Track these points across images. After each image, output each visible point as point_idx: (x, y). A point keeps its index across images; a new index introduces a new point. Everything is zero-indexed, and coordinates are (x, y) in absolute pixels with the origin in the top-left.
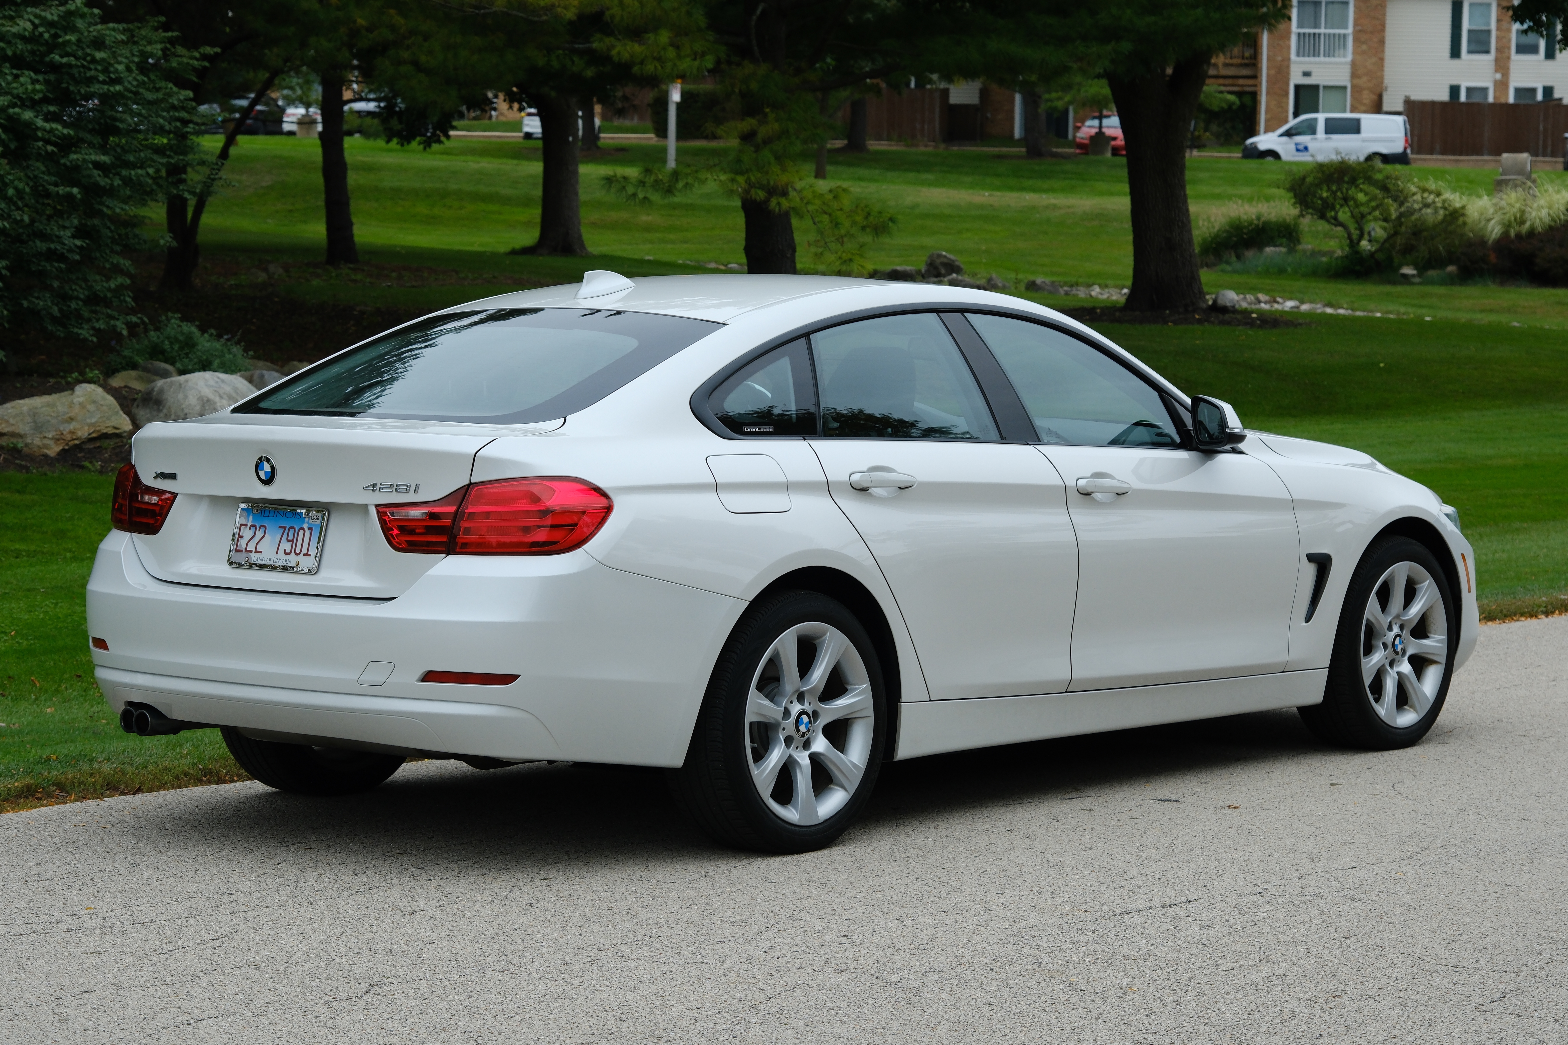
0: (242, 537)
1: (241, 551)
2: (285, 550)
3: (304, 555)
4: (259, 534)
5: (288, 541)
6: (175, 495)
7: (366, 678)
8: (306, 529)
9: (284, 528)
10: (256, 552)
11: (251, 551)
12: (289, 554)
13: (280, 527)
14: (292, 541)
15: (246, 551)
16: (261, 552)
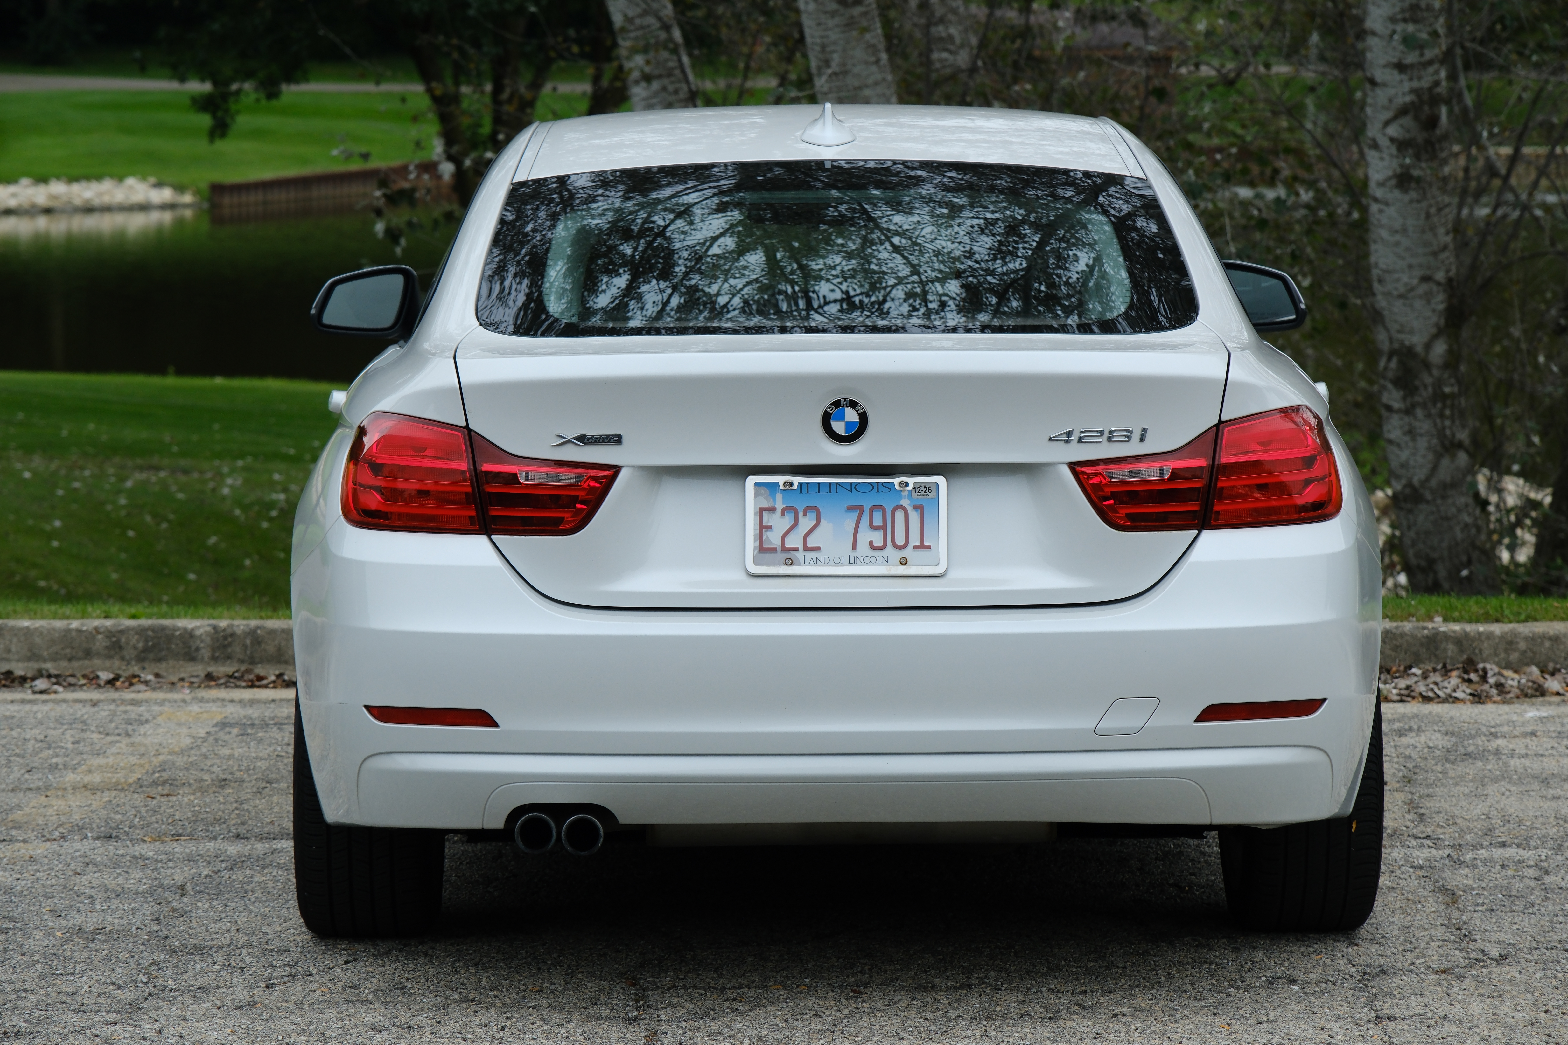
0: (769, 528)
1: (773, 550)
2: (871, 543)
3: (916, 548)
4: (806, 522)
5: (873, 527)
6: (615, 470)
7: (1107, 724)
8: (910, 509)
9: (861, 509)
10: (806, 548)
11: (797, 549)
12: (883, 548)
13: (850, 508)
14: (883, 528)
15: (785, 549)
16: (818, 549)
